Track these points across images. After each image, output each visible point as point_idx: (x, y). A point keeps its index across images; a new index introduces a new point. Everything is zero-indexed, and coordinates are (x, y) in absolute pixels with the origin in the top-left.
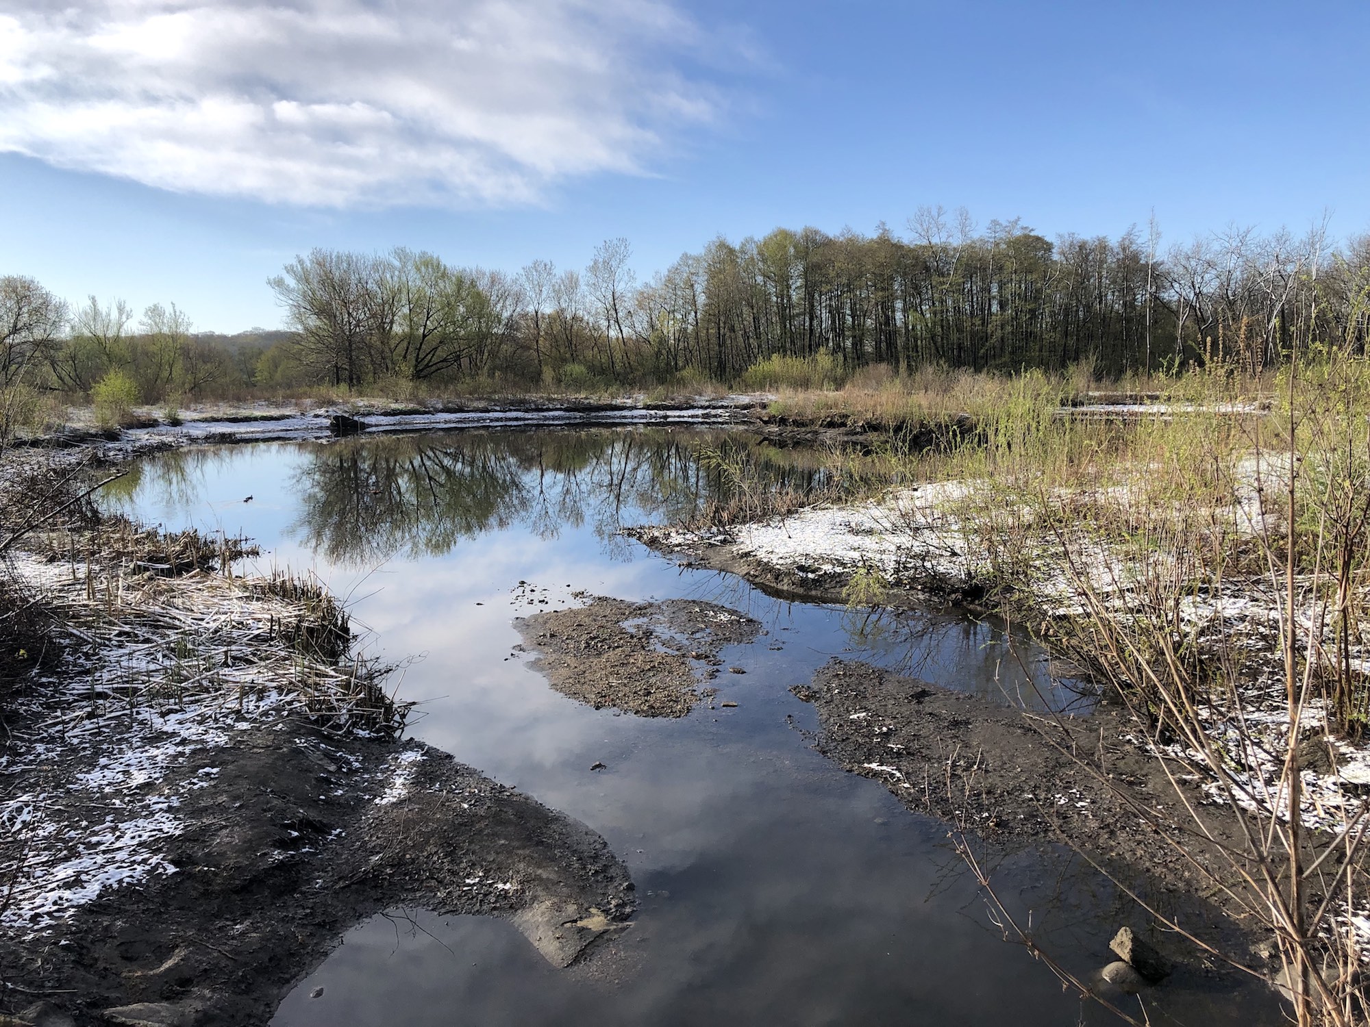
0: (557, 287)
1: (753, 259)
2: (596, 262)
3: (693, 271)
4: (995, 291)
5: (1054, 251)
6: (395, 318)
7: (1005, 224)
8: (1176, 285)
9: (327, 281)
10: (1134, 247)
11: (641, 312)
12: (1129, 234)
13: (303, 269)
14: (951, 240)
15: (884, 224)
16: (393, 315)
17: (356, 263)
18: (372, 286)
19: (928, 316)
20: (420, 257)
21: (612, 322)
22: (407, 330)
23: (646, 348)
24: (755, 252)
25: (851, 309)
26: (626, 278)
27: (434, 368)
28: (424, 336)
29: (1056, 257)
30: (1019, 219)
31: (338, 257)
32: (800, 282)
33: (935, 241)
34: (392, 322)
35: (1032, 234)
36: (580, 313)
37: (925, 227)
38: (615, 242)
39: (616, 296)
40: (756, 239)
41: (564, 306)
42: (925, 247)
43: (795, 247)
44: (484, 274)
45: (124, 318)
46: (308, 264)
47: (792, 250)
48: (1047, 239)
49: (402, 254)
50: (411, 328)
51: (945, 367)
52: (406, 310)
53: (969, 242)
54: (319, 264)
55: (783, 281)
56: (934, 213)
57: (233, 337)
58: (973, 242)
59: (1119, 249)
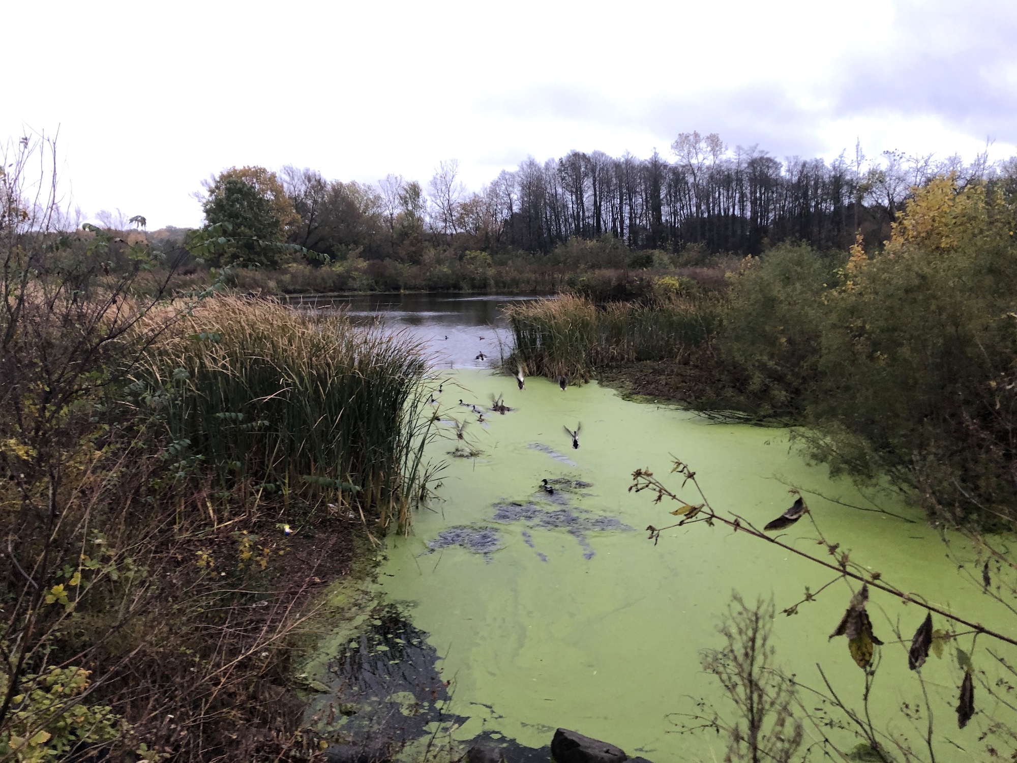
1: (553, 175)
2: (435, 178)
3: (509, 184)
5: (782, 169)
10: (845, 166)
12: (841, 156)
21: (448, 223)
24: (555, 169)
26: (459, 189)
29: (783, 173)
32: (590, 192)
33: (694, 161)
35: (766, 156)
36: (424, 217)
38: (449, 162)
39: (451, 202)
40: (556, 160)
42: (686, 165)
48: (778, 160)
56: (692, 139)
58: (722, 163)
59: (831, 168)
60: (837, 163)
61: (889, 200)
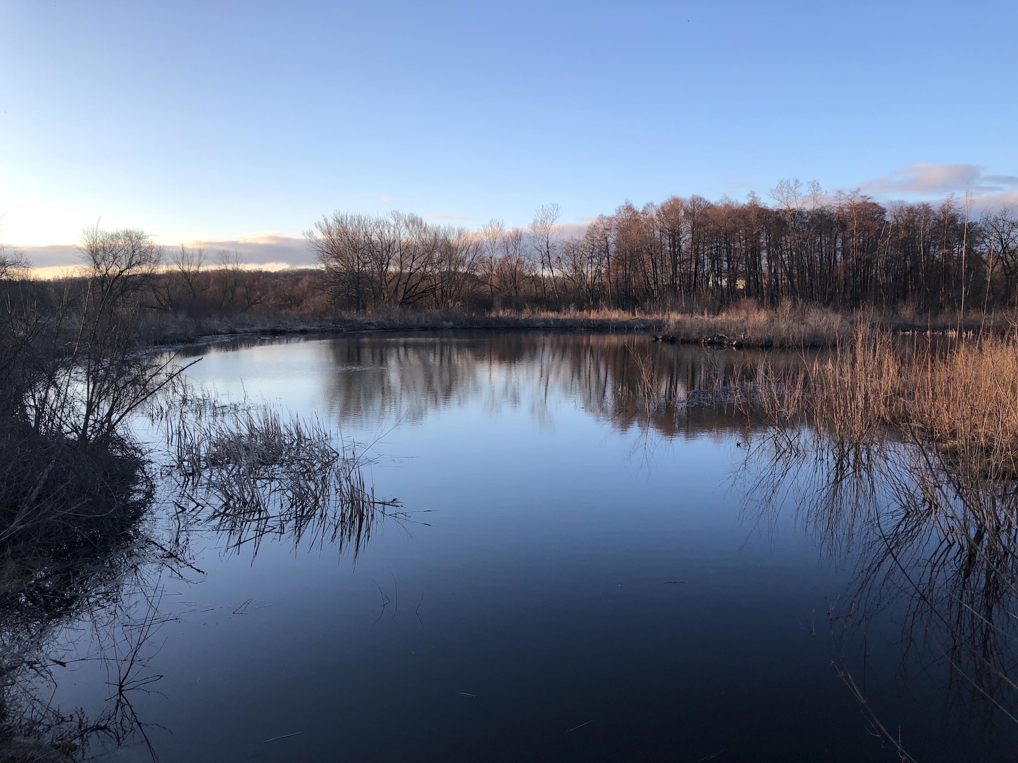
0: (506, 239)
1: (652, 219)
2: (535, 221)
3: (607, 227)
4: (839, 245)
5: (886, 214)
6: (390, 261)
7: (848, 193)
8: (987, 240)
9: (343, 232)
10: (952, 211)
11: (567, 258)
12: (948, 201)
13: (327, 225)
14: (803, 206)
15: (753, 193)
16: (389, 258)
17: (364, 221)
18: (374, 238)
19: (787, 262)
20: (409, 217)
21: (546, 265)
22: (398, 269)
23: (570, 284)
24: (654, 214)
25: (727, 256)
27: (416, 297)
28: (411, 274)
29: (888, 218)
30: (859, 189)
31: (352, 217)
32: (689, 236)
33: (793, 206)
34: (388, 264)
35: (869, 201)
36: (522, 258)
37: (785, 195)
38: (550, 206)
39: (549, 245)
40: (655, 204)
41: (511, 253)
42: (785, 211)
43: (685, 210)
44: (454, 229)
45: (202, 259)
46: (331, 222)
47: (682, 213)
48: (882, 205)
49: (397, 216)
50: (401, 268)
51: (800, 301)
52: (398, 255)
53: (819, 207)
54: (338, 221)
55: (675, 234)
56: (792, 184)
57: (275, 272)
58: (823, 207)
59: (941, 214)
60: (945, 207)
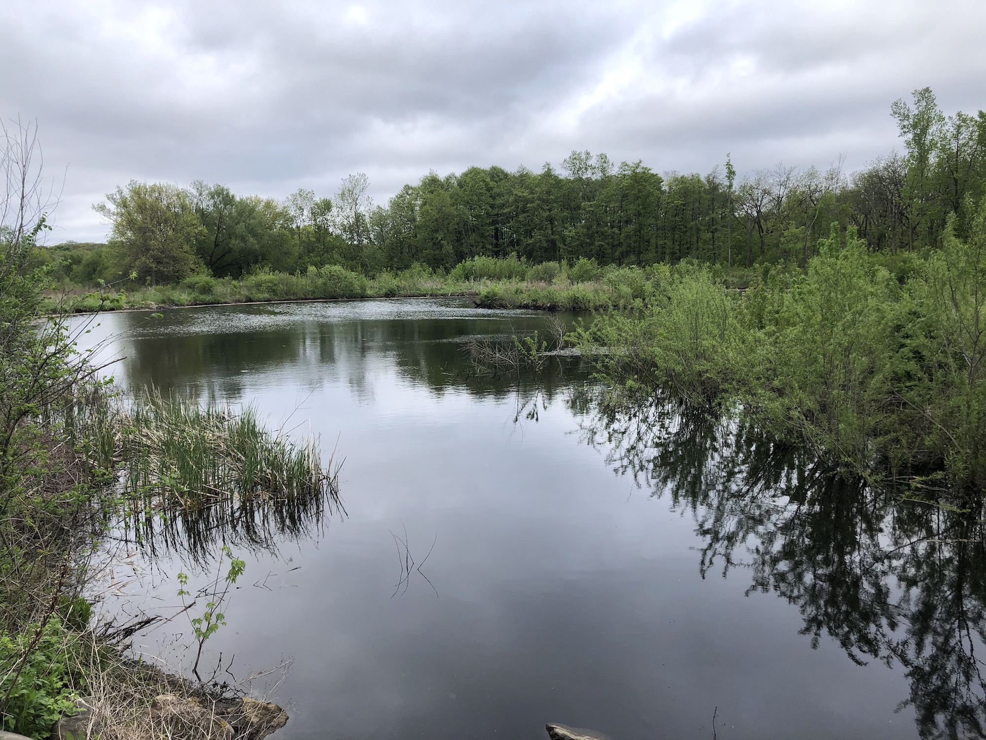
0: (314, 210)
1: (454, 189)
3: (412, 197)
5: (663, 183)
7: (631, 165)
10: (717, 181)
12: (714, 171)
13: (121, 197)
15: (548, 164)
17: (166, 192)
20: (213, 188)
21: (354, 235)
24: (456, 184)
26: (365, 203)
28: (216, 245)
29: (665, 188)
30: (640, 162)
31: (151, 188)
33: (583, 177)
35: (650, 172)
36: (331, 229)
37: (577, 166)
38: (357, 176)
39: (358, 215)
40: (456, 175)
42: (576, 181)
46: (127, 194)
48: (661, 175)
49: (199, 186)
54: (135, 192)
56: (583, 156)
58: (609, 177)
59: (706, 183)
60: (711, 178)
61: (759, 212)
